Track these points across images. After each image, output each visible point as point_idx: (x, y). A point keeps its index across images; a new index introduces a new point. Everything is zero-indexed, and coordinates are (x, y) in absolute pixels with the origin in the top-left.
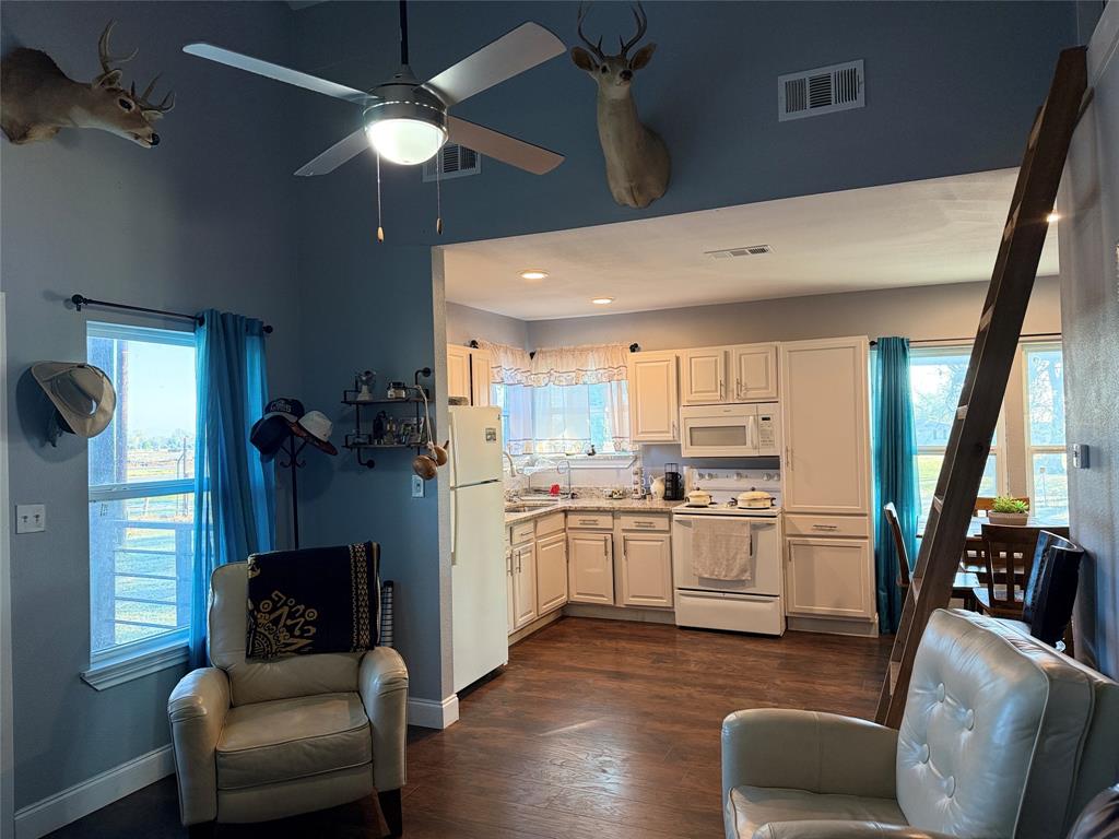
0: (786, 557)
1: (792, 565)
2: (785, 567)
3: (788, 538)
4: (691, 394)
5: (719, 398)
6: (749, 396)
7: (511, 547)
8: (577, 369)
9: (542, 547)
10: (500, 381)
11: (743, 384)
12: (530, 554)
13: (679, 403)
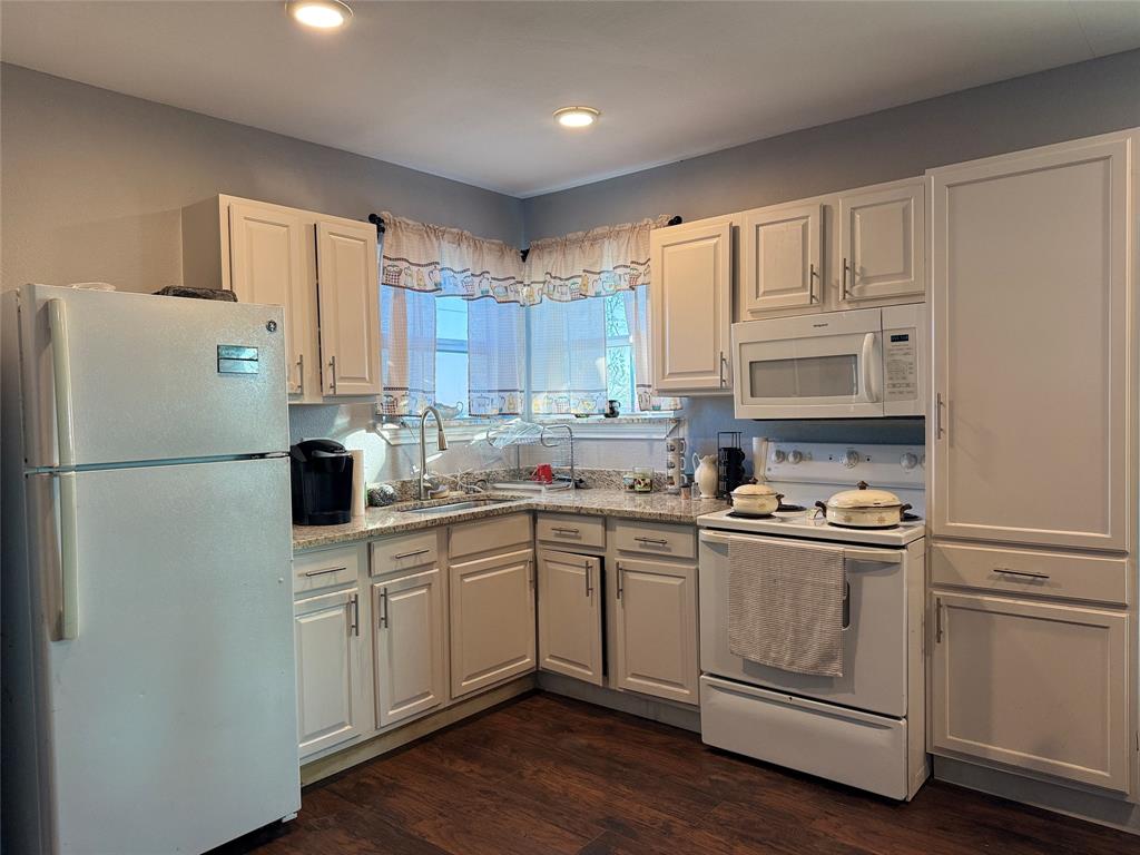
0: (932, 632)
1: (945, 649)
2: (927, 651)
3: (937, 593)
4: (757, 297)
5: (809, 302)
6: (869, 294)
7: (370, 582)
8: (584, 271)
9: (464, 576)
10: (434, 288)
11: (858, 270)
12: (424, 591)
13: (734, 318)
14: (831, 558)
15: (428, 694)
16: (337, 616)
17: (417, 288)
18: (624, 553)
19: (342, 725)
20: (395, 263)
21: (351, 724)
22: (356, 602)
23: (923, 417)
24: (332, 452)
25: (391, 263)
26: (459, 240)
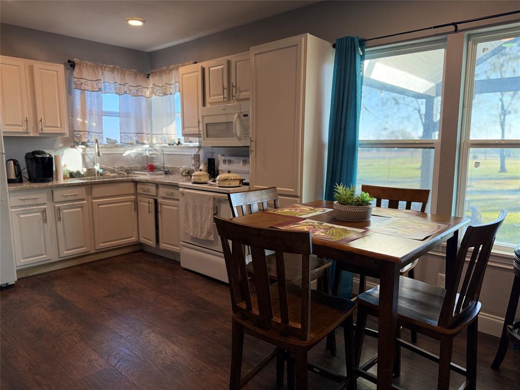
4: (210, 97)
5: (223, 100)
6: (241, 98)
7: (53, 204)
8: (166, 84)
9: (99, 205)
10: (98, 90)
11: (238, 88)
12: (79, 209)
13: (204, 105)
14: (210, 198)
15: (83, 247)
16: (37, 216)
17: (90, 90)
18: (163, 198)
19: (42, 255)
20: (80, 80)
21: (46, 254)
22: (45, 211)
23: (249, 147)
24: (40, 155)
25: (77, 80)
26: (113, 70)
